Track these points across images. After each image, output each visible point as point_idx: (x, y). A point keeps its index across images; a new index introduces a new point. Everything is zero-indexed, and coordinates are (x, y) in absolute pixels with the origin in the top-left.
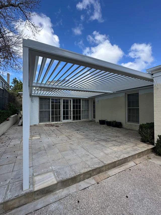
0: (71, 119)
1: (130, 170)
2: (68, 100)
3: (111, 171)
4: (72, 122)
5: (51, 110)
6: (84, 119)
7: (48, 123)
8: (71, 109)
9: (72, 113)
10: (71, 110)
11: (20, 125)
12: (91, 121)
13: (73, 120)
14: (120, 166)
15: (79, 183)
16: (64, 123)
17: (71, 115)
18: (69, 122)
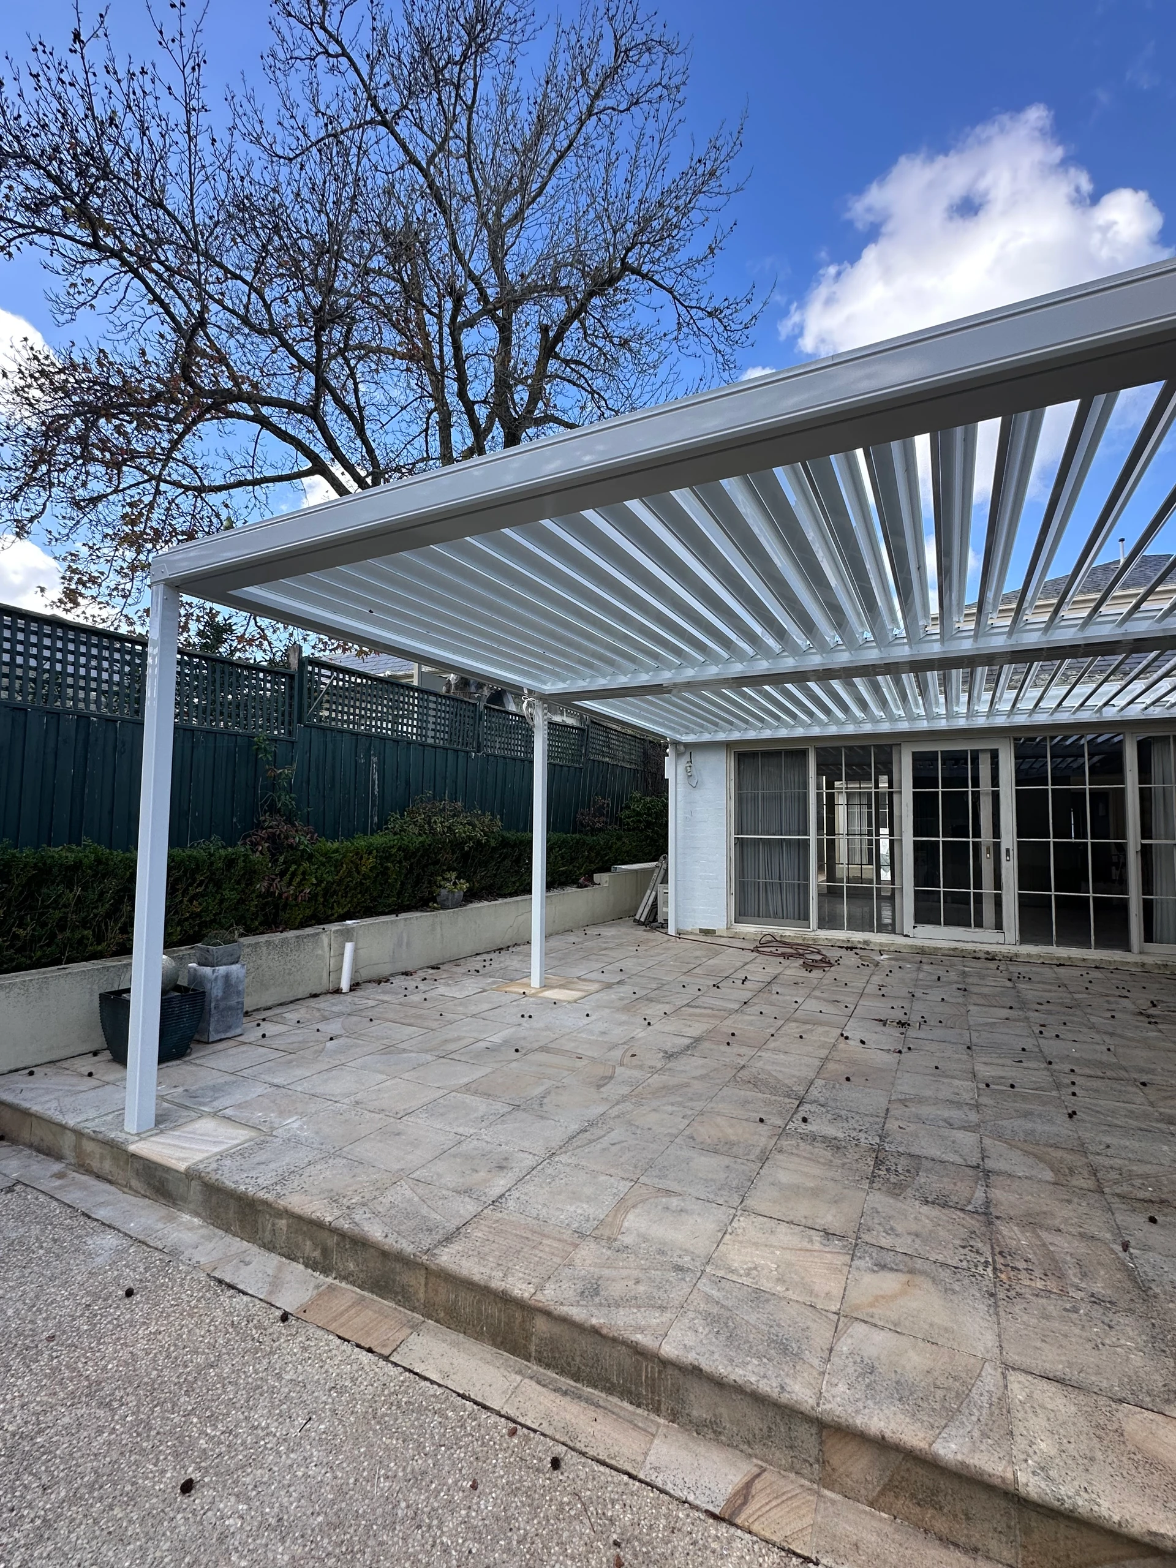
0: (999, 926)
1: (556, 1463)
3: (454, 1344)
4: (1011, 959)
5: (813, 837)
7: (789, 932)
8: (997, 833)
9: (1010, 867)
10: (997, 847)
11: (642, 919)
14: (566, 1382)
15: (262, 1251)
16: (922, 951)
17: (997, 884)
18: (979, 947)
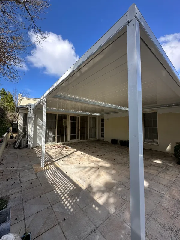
2: (75, 117)
4: (80, 142)
5: (57, 128)
6: (91, 138)
7: (53, 144)
8: (78, 127)
9: (79, 131)
10: (78, 129)
11: (17, 147)
12: (98, 141)
13: (81, 140)
16: (71, 143)
17: (78, 133)
18: (77, 141)
